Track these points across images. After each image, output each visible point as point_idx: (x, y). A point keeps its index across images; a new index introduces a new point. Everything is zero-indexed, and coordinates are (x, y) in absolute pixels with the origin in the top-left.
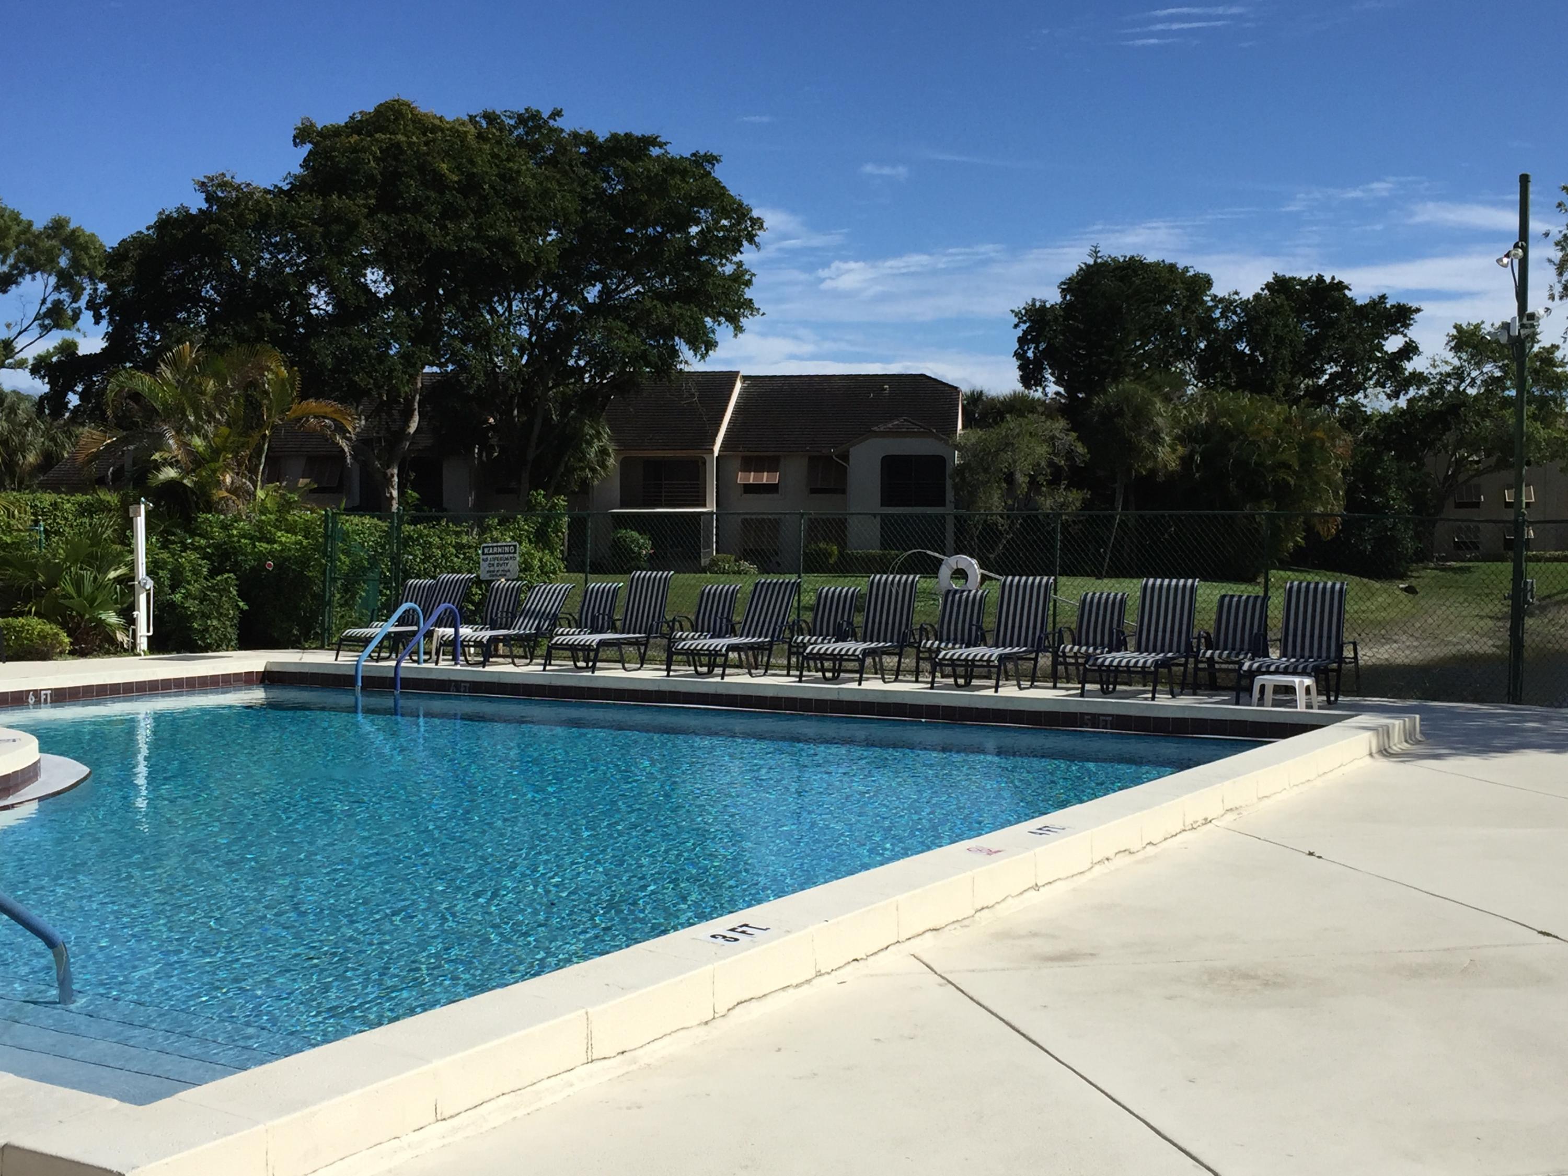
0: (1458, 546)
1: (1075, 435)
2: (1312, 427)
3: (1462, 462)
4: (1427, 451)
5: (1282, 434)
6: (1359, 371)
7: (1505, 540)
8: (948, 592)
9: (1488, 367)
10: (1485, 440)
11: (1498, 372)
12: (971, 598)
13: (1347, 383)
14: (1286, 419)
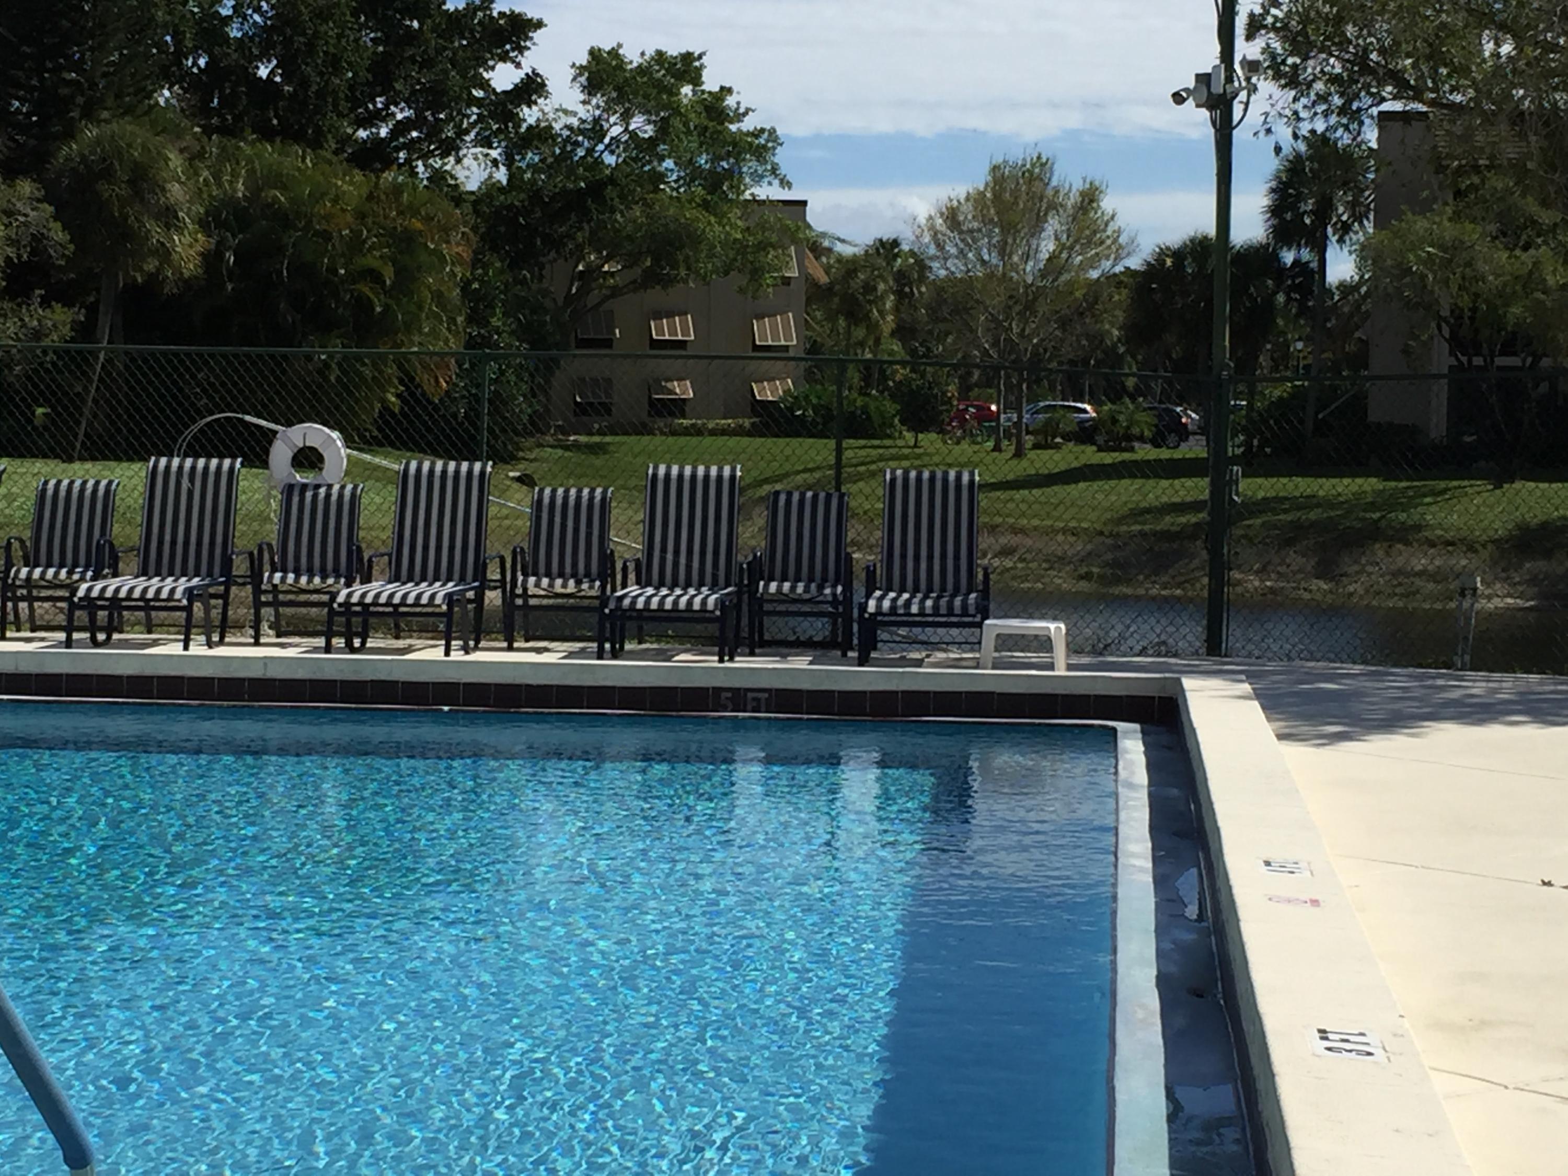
0: (581, 410)
1: (51, 209)
2: (413, 210)
3: (592, 272)
4: (553, 254)
5: (370, 221)
6: (450, 118)
7: (652, 403)
8: (289, 489)
9: (637, 122)
10: (630, 238)
11: (649, 131)
12: (334, 497)
13: (429, 138)
14: (370, 197)
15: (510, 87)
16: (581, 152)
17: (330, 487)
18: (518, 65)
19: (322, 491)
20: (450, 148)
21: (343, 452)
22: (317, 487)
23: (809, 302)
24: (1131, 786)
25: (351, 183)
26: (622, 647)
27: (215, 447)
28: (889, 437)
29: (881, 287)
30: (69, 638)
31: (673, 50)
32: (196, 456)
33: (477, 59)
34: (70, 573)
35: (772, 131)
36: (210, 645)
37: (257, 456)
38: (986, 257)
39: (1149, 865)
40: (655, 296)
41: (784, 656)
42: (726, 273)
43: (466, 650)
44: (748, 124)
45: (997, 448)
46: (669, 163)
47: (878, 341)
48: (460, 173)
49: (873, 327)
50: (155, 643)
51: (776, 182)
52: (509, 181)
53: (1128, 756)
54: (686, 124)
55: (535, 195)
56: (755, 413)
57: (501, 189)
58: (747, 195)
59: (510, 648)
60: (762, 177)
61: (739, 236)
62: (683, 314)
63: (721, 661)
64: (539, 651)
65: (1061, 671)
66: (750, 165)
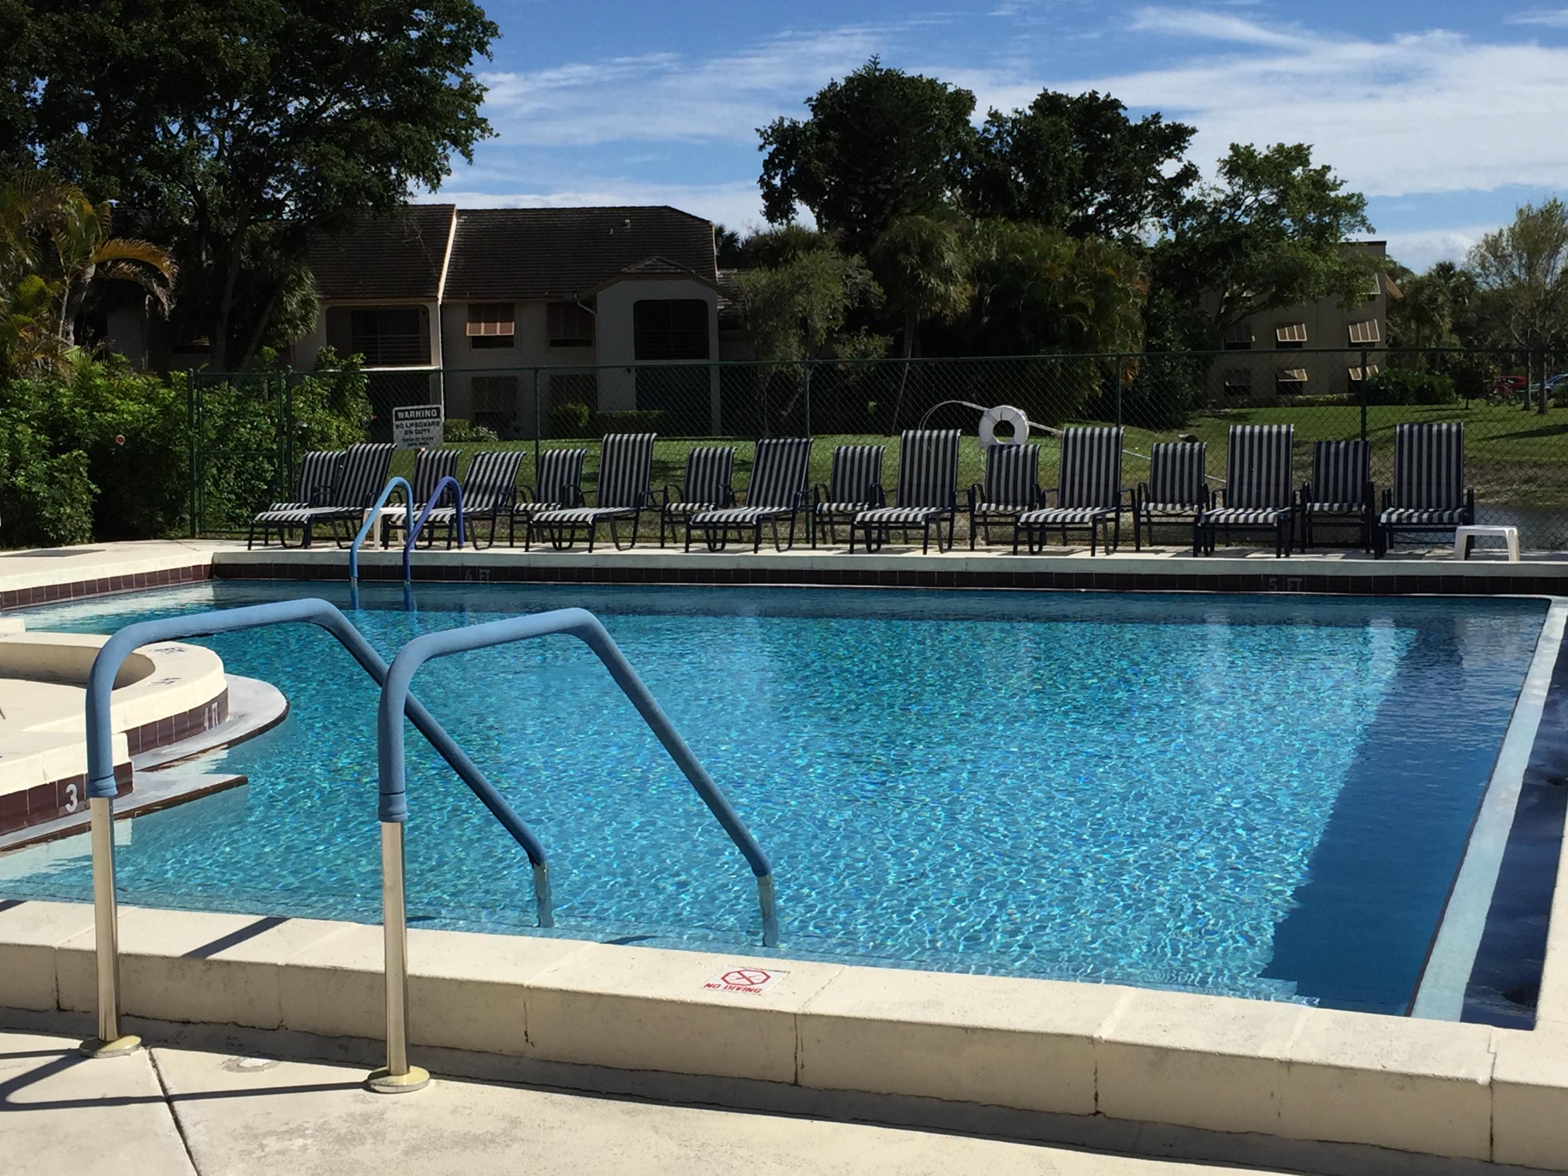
0: (1230, 391)
1: (870, 273)
2: (1107, 262)
3: (1235, 299)
4: (1206, 288)
5: (1077, 271)
6: (1134, 199)
7: (1278, 384)
8: (992, 448)
9: (1264, 194)
10: (1261, 274)
11: (1273, 199)
12: (1021, 454)
13: (1120, 213)
14: (1078, 254)
15: (1173, 175)
16: (1225, 217)
17: (1019, 446)
18: (1180, 160)
19: (1014, 449)
20: (1134, 218)
21: (1027, 423)
22: (1010, 447)
23: (1389, 311)
24: (1549, 640)
25: (1064, 245)
26: (1212, 549)
27: (945, 423)
28: (1449, 403)
29: (1441, 299)
30: (852, 547)
31: (1289, 143)
32: (932, 429)
33: (1152, 157)
34: (854, 506)
35: (1360, 196)
36: (942, 551)
37: (972, 428)
38: (1517, 273)
39: (1545, 694)
40: (1279, 312)
41: (1325, 553)
42: (1329, 294)
43: (1108, 552)
44: (1342, 192)
45: (1526, 408)
46: (1287, 221)
47: (1439, 337)
48: (1143, 236)
49: (1435, 326)
50: (908, 550)
51: (1364, 229)
52: (1177, 239)
53: (1553, 619)
54: (1298, 193)
55: (1193, 245)
56: (1350, 391)
57: (1171, 245)
58: (1343, 240)
59: (1138, 551)
60: (1354, 226)
61: (1337, 268)
62: (1299, 323)
63: (1278, 557)
64: (1157, 552)
65: (1514, 560)
66: (1345, 218)
